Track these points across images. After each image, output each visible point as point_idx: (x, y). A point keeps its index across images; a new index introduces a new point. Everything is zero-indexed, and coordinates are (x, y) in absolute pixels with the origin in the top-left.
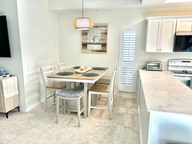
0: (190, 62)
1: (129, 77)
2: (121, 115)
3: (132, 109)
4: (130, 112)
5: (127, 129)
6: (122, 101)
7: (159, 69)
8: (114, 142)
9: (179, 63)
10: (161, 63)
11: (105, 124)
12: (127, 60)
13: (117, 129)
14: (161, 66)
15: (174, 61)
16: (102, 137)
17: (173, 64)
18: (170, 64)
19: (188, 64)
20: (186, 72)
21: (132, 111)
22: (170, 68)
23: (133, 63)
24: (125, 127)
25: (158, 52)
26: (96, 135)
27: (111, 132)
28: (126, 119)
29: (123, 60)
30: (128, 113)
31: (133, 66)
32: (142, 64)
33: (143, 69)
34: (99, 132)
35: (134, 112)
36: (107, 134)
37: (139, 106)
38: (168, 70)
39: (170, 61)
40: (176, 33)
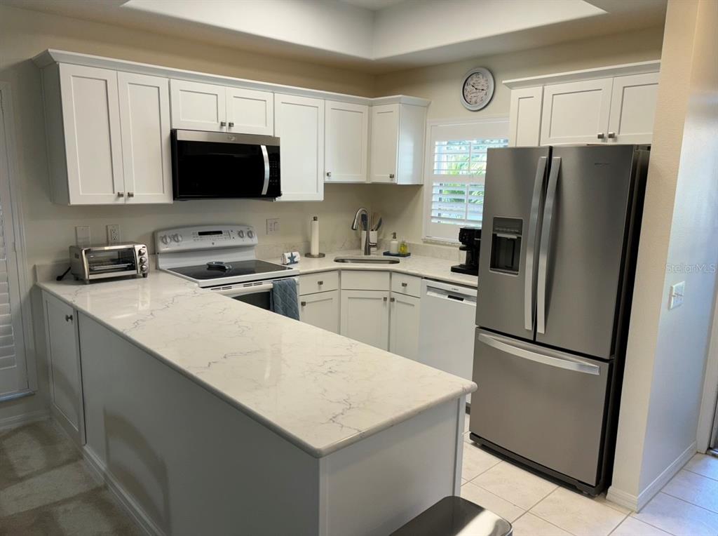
0: (220, 232)
7: (134, 272)
9: (189, 242)
10: (137, 248)
14: (138, 258)
17: (172, 246)
18: (163, 248)
19: (219, 241)
33: (59, 279)
37: (87, 449)
38: (157, 269)
39: (160, 234)
40: (173, 133)
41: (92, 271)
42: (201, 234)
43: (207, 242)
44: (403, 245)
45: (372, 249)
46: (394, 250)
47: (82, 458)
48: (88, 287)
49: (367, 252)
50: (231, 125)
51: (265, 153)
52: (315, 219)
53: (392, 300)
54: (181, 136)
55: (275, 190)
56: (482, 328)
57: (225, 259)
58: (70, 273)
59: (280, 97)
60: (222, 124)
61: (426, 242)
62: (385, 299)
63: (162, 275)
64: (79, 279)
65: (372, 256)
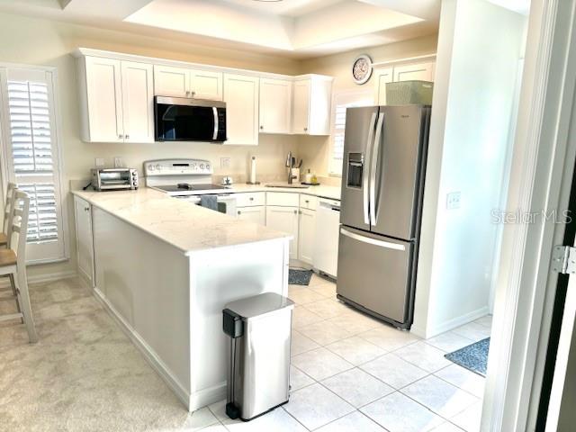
0: (187, 165)
1: (42, 219)
2: (56, 324)
3: (81, 302)
4: (76, 310)
5: (97, 345)
6: (36, 293)
7: (129, 186)
8: (81, 381)
9: (167, 170)
10: (131, 171)
11: (22, 358)
12: (31, 168)
13: (68, 355)
14: (132, 177)
15: (157, 163)
16: (40, 387)
17: (156, 172)
18: (149, 172)
19: (186, 170)
20: (186, 187)
21: (82, 307)
22: (150, 182)
23: (51, 174)
24: (89, 343)
25: (121, 141)
26: (15, 391)
27: (56, 368)
28: (79, 326)
29: (16, 167)
30: (74, 315)
31: (52, 185)
32: (78, 178)
33: (85, 189)
34: (21, 382)
35: (91, 307)
36: (49, 374)
37: (96, 290)
38: (146, 186)
39: (148, 164)
40: (155, 98)
41: (103, 184)
42: (174, 165)
43: (179, 170)
44: (314, 178)
45: (293, 180)
46: (308, 181)
47: (93, 295)
48: (100, 193)
49: (290, 182)
50: (193, 93)
51: (215, 113)
52: (254, 158)
53: (300, 212)
54: (160, 101)
55: (222, 137)
56: (344, 226)
57: (190, 182)
58: (91, 186)
59: (227, 76)
60: (188, 93)
61: (330, 175)
62: (295, 212)
63: (149, 190)
64: (96, 189)
65: (293, 185)
